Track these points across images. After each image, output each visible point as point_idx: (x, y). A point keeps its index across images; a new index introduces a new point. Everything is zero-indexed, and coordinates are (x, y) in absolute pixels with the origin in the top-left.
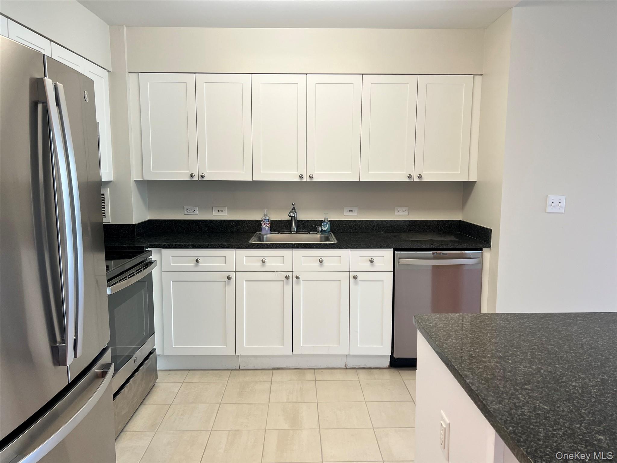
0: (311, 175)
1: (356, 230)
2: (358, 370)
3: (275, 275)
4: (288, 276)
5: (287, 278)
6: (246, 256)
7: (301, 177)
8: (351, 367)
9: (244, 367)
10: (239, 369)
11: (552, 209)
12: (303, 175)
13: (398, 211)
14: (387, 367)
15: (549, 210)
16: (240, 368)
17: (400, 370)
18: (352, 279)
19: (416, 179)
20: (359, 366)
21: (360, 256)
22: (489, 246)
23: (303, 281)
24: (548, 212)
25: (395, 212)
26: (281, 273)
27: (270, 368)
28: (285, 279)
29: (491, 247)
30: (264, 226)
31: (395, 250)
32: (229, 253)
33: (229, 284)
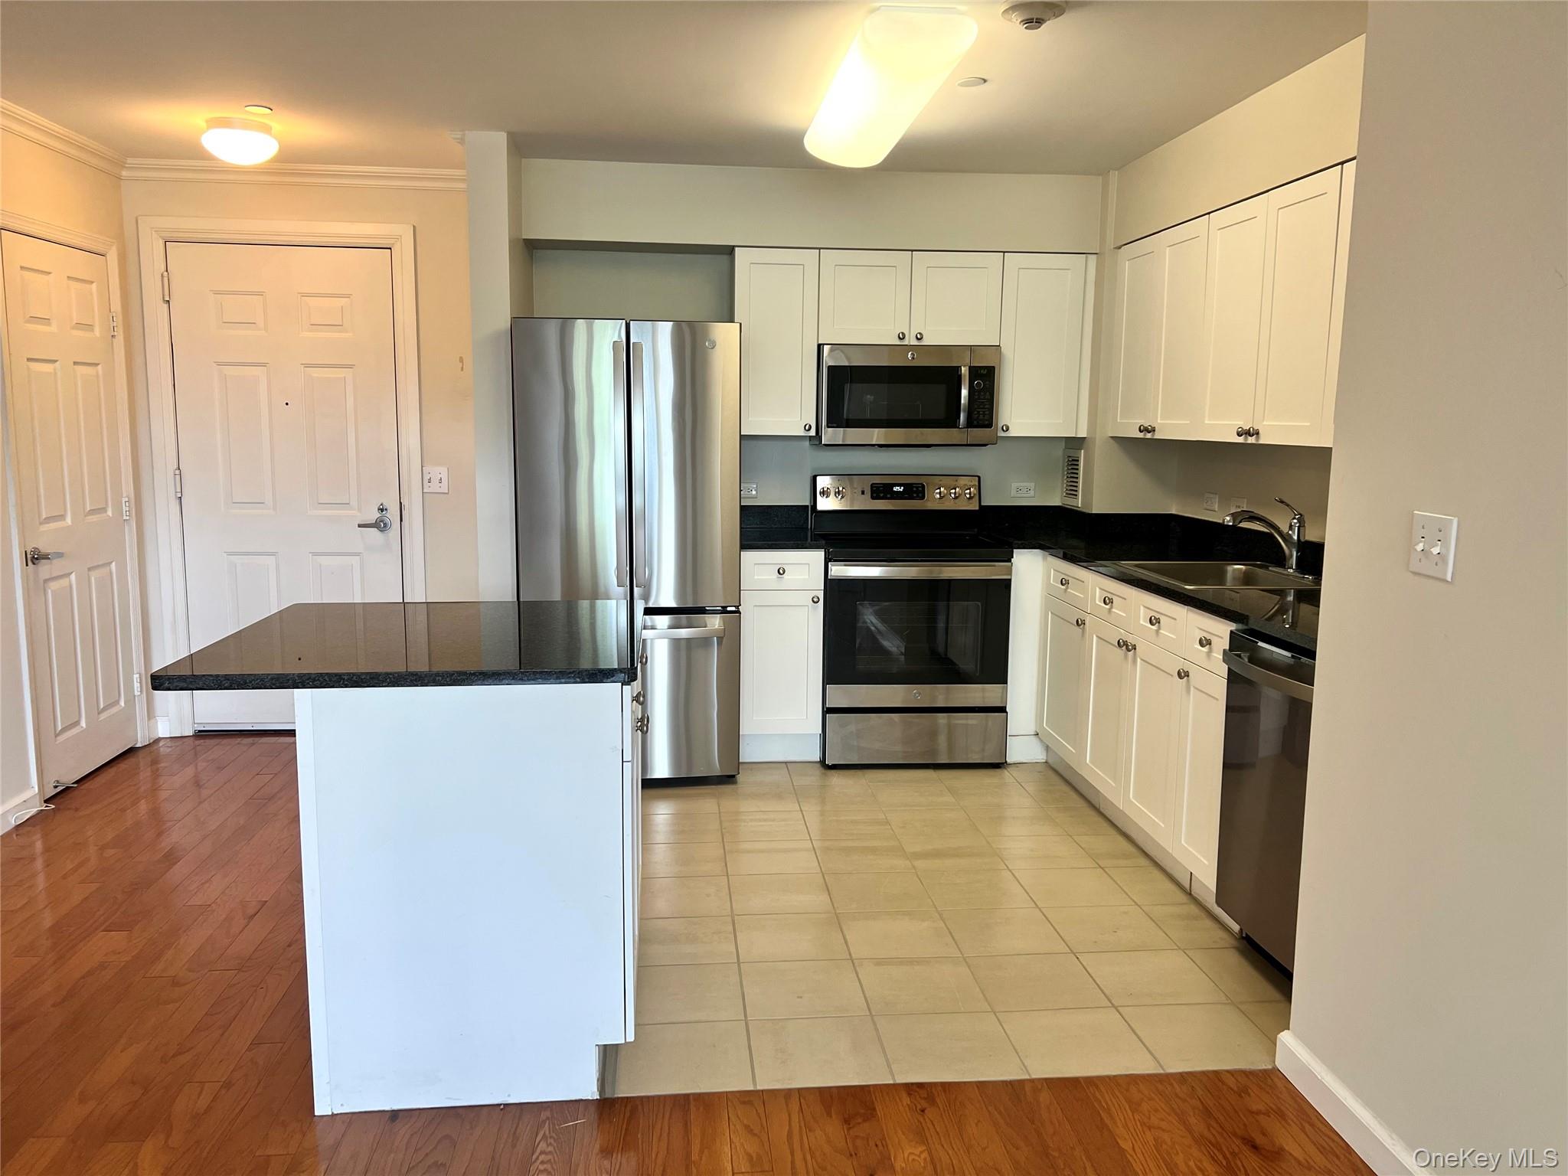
23: (1140, 659)
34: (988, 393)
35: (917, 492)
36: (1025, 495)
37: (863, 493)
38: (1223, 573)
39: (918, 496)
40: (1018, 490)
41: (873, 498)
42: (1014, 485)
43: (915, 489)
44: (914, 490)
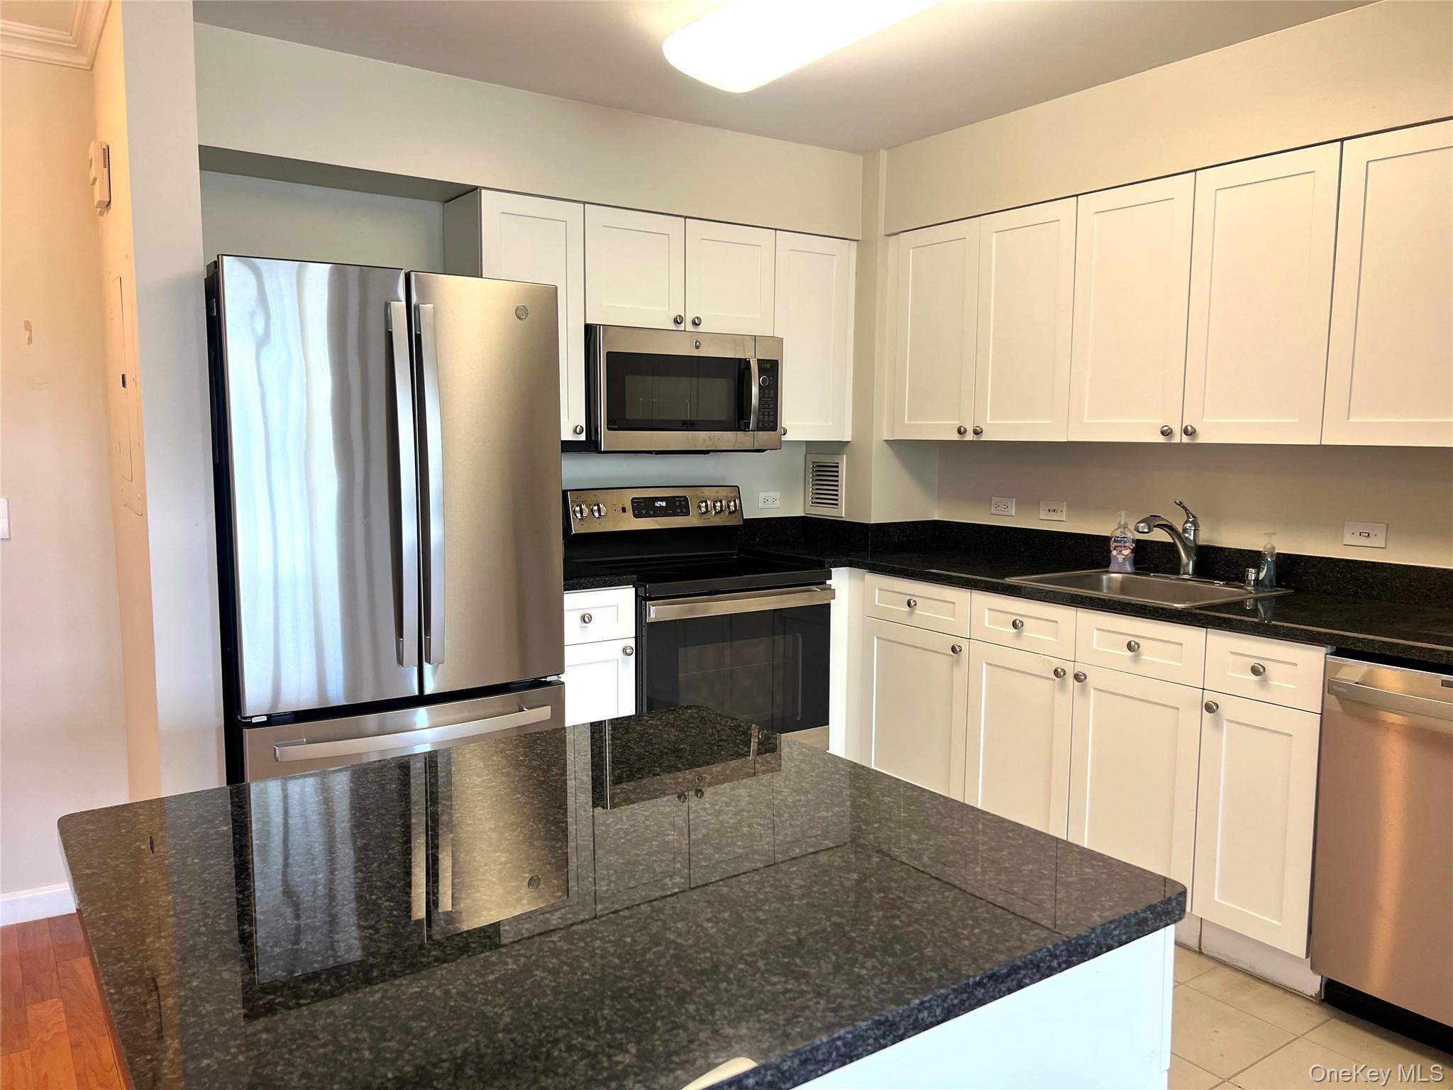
2: (1222, 968)
3: (1040, 661)
4: (1059, 670)
5: (1057, 674)
7: (1166, 433)
8: (1214, 954)
12: (1169, 428)
14: (1311, 996)
17: (1341, 1018)
20: (1236, 961)
21: (1231, 653)
23: (1094, 689)
26: (1049, 661)
30: (1114, 553)
34: (772, 391)
35: (681, 507)
36: (770, 506)
37: (624, 510)
38: (1099, 581)
39: (682, 512)
40: (765, 501)
41: (636, 516)
42: (762, 495)
43: (677, 503)
44: (677, 506)
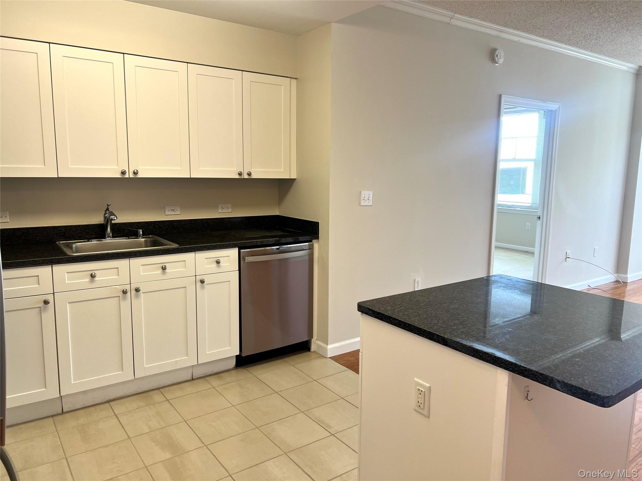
0: (135, 171)
1: (180, 231)
2: (206, 378)
3: (109, 290)
4: (125, 290)
5: (125, 292)
6: (67, 273)
7: (123, 173)
8: (198, 377)
9: (69, 408)
10: (63, 413)
11: (364, 202)
12: (125, 171)
13: (222, 208)
14: (233, 368)
15: (362, 204)
16: (64, 411)
17: (247, 367)
18: (199, 284)
19: (246, 177)
20: (206, 373)
21: (206, 259)
22: (317, 238)
23: (143, 293)
24: (362, 205)
25: (219, 209)
26: (115, 288)
27: (105, 400)
28: (121, 294)
29: (319, 238)
31: (240, 249)
32: (44, 271)
33: (45, 310)
